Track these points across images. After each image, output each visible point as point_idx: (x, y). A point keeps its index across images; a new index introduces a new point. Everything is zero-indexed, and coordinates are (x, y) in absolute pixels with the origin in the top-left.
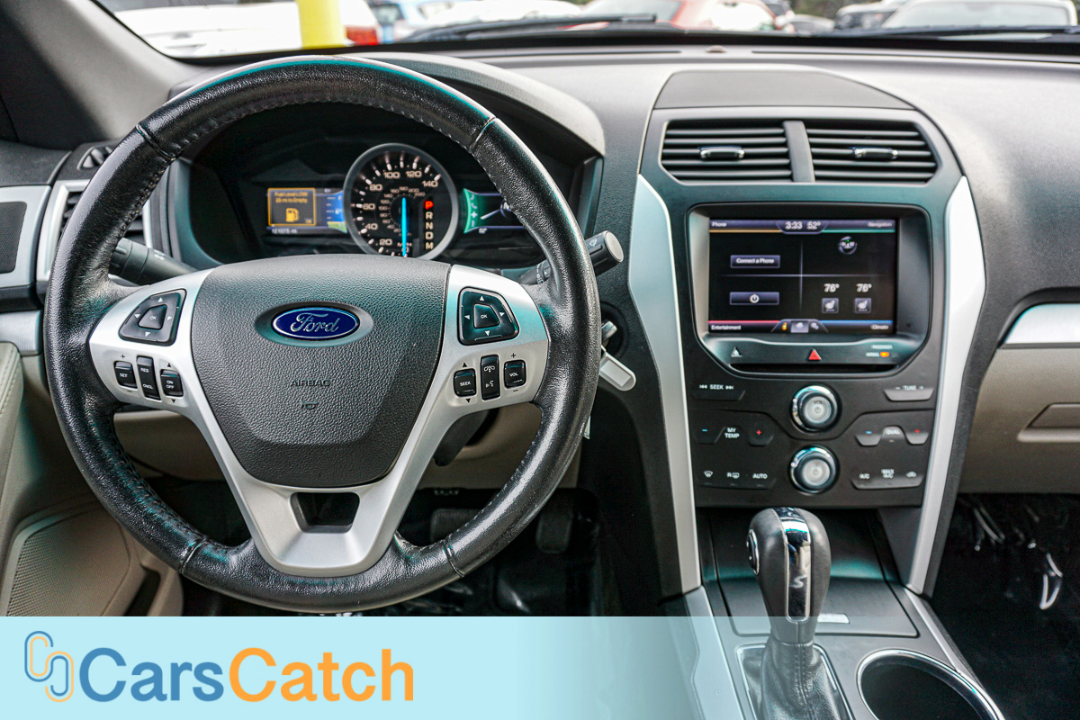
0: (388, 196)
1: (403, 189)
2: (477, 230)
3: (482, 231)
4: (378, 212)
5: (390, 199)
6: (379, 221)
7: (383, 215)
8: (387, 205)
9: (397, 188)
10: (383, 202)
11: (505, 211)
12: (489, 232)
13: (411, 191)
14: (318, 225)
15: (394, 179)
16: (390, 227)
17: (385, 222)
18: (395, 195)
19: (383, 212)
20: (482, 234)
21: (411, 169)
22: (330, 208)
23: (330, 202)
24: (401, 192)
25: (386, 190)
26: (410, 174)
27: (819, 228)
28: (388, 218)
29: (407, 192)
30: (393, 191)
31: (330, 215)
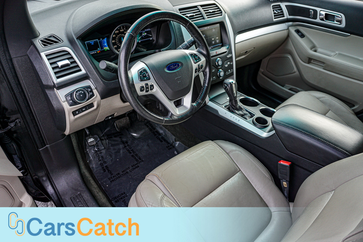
0: (117, 37)
1: (120, 35)
2: (139, 42)
3: (140, 42)
4: (116, 42)
5: (118, 38)
6: (116, 44)
7: (117, 43)
8: (118, 40)
9: (118, 35)
10: (116, 39)
11: (143, 35)
12: (141, 42)
13: (122, 35)
14: (101, 49)
15: (117, 33)
16: (119, 46)
17: (118, 44)
18: (119, 37)
19: (117, 42)
20: (140, 43)
21: (121, 29)
22: (103, 44)
23: (103, 42)
24: (120, 36)
25: (116, 36)
26: (121, 31)
27: (209, 28)
28: (118, 43)
29: (121, 36)
30: (118, 36)
31: (104, 46)
